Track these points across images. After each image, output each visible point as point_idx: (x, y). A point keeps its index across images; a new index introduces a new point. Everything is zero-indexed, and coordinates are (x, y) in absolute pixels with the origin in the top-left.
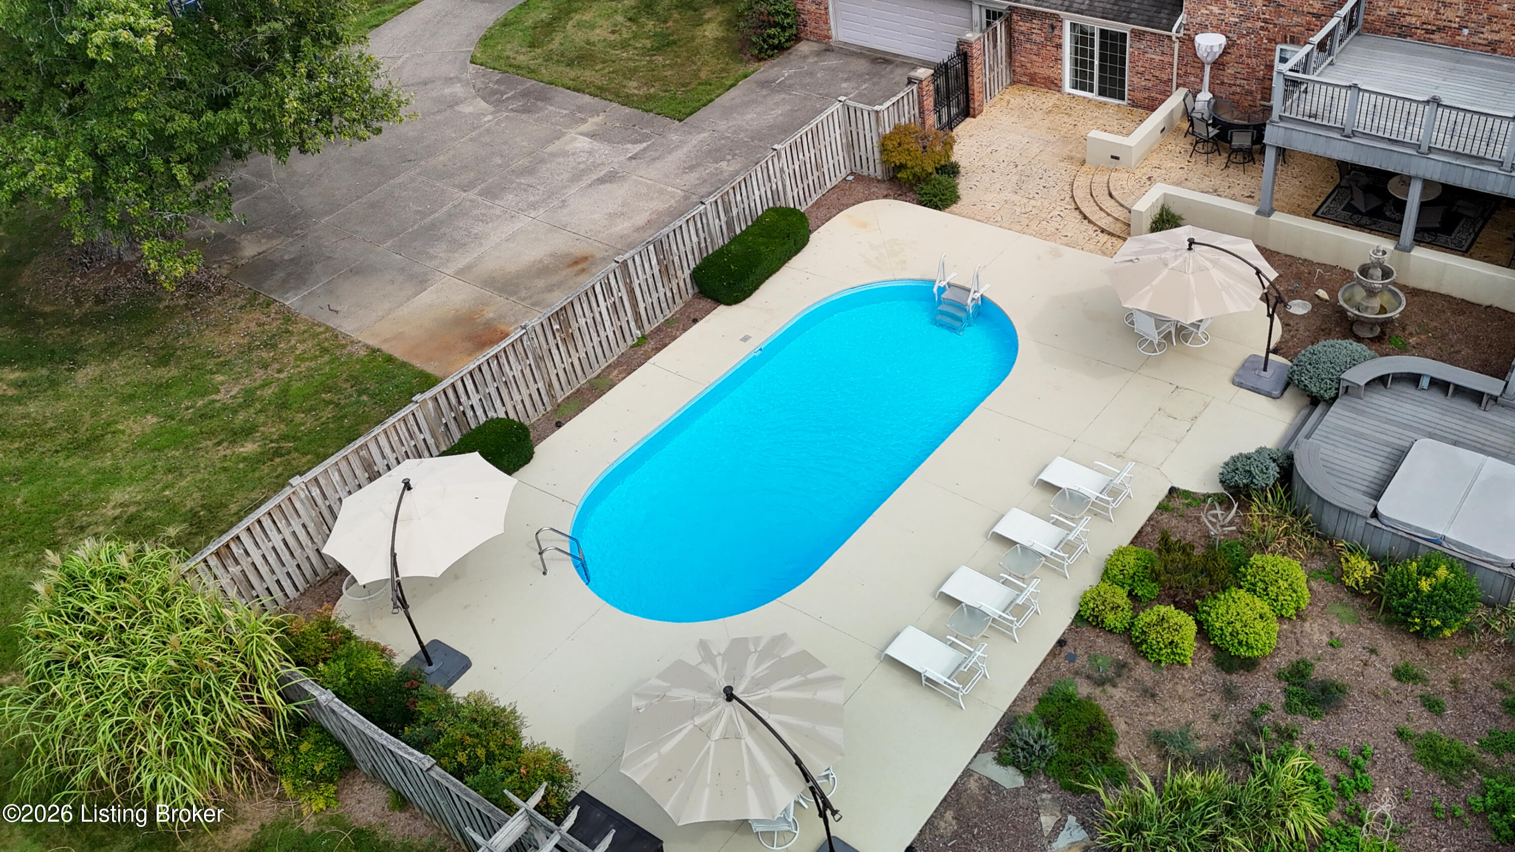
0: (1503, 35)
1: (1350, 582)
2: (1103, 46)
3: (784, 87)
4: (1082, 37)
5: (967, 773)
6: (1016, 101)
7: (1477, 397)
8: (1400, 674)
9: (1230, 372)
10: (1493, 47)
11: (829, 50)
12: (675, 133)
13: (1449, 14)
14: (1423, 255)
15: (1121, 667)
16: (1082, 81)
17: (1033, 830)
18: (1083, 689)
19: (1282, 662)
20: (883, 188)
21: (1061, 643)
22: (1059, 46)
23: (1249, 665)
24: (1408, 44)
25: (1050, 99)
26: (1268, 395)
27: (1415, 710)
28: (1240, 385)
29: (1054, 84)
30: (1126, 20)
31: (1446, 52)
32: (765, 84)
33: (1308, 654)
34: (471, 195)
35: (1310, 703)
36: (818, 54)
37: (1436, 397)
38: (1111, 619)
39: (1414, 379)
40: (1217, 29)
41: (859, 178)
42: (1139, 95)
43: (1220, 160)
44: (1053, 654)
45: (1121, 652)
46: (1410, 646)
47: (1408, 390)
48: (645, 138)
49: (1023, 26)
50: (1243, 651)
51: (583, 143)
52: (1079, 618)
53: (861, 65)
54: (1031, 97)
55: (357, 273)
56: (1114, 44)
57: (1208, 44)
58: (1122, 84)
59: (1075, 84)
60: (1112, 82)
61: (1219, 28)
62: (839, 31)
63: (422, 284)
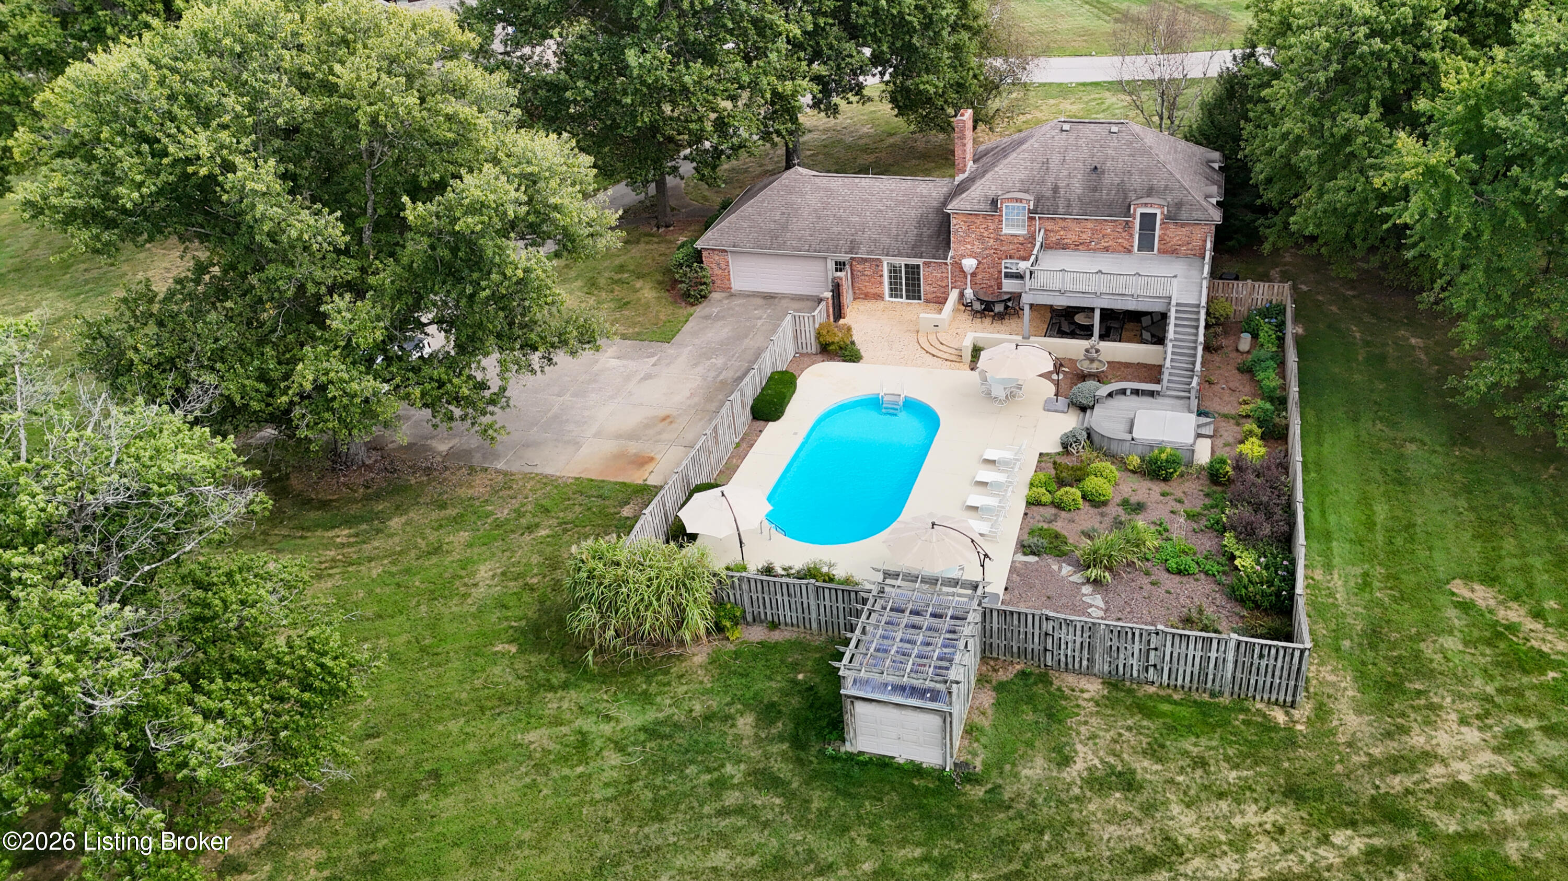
0: (1110, 243)
1: (1131, 468)
2: (906, 273)
3: (718, 318)
4: (894, 270)
5: (1013, 562)
6: (862, 308)
7: (1152, 394)
8: (1163, 495)
9: (1041, 407)
10: (1106, 249)
11: (732, 295)
12: (669, 349)
13: (1084, 236)
14: (1105, 345)
15: (1055, 515)
16: (895, 292)
17: (1052, 572)
18: (1046, 526)
19: (1118, 500)
20: (819, 357)
21: (1026, 514)
22: (881, 276)
23: (1105, 503)
24: (1068, 252)
25: (880, 305)
26: (1063, 412)
27: (1174, 504)
28: (1049, 410)
29: (879, 297)
30: (921, 257)
31: (1087, 254)
32: (707, 317)
33: (1126, 496)
34: (567, 397)
35: (1134, 510)
36: (727, 298)
37: (1134, 398)
38: (1044, 499)
39: (1123, 392)
40: (970, 256)
41: (802, 355)
42: (930, 296)
43: (988, 321)
44: (1024, 519)
45: (1053, 511)
46: (1162, 484)
47: (1122, 397)
48: (653, 355)
49: (860, 267)
50: (1102, 498)
51: (614, 363)
52: (1029, 504)
53: (759, 301)
54: (870, 305)
55: (528, 446)
56: (913, 271)
57: (969, 264)
58: (919, 291)
59: (891, 296)
60: (914, 291)
61: (972, 255)
62: (737, 284)
63: (577, 444)
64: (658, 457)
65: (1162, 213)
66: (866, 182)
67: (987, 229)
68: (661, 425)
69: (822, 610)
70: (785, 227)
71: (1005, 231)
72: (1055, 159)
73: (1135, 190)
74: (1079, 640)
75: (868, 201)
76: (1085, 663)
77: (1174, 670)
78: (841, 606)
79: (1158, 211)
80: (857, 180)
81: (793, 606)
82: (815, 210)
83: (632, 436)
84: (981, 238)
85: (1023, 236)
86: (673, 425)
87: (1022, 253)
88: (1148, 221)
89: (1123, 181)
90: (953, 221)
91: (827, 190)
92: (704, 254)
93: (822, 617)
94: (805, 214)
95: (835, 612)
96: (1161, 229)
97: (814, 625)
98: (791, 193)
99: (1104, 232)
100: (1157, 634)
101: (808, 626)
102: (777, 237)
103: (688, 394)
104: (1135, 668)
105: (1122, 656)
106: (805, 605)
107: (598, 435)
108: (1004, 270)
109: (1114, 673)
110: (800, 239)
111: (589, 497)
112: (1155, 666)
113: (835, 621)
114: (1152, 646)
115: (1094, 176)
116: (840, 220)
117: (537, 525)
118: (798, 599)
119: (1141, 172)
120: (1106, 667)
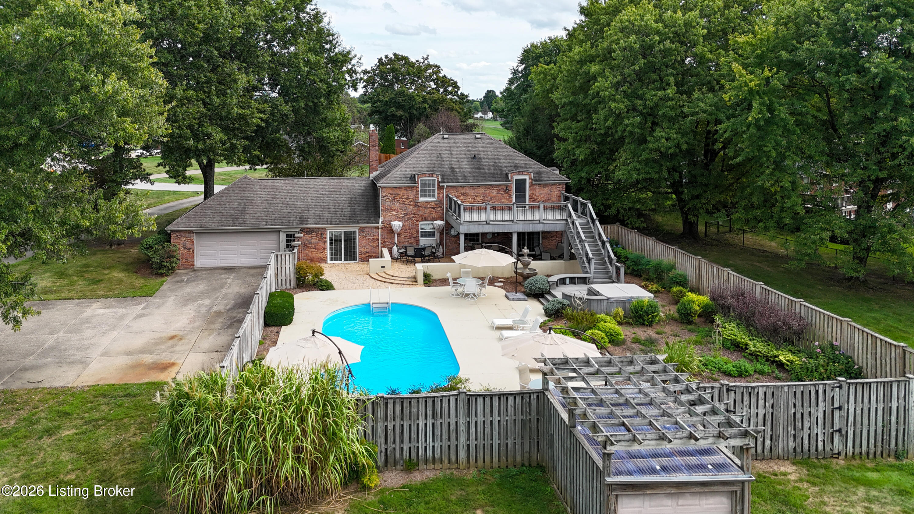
0: (496, 203)
1: (618, 319)
2: (345, 239)
3: (189, 281)
4: (335, 237)
7: (584, 281)
8: (658, 334)
9: (504, 298)
11: (196, 270)
13: (478, 199)
16: (336, 256)
19: (630, 339)
20: (298, 290)
22: (324, 243)
25: (325, 265)
27: (673, 337)
28: (513, 300)
29: (323, 260)
30: (358, 224)
32: (179, 282)
33: (632, 337)
34: (60, 335)
35: (650, 344)
36: (191, 272)
39: (564, 281)
42: (363, 256)
47: (565, 286)
49: (307, 237)
50: (620, 337)
51: (102, 311)
53: (221, 271)
56: (350, 238)
57: (397, 225)
58: (355, 253)
59: (332, 259)
60: (350, 254)
61: (397, 219)
62: (199, 263)
63: (84, 363)
64: (180, 362)
65: (530, 178)
66: (302, 182)
67: (408, 198)
68: (171, 342)
69: (472, 430)
70: (243, 212)
71: (421, 199)
72: (445, 154)
73: (506, 167)
74: (761, 412)
75: (308, 193)
76: (768, 442)
77: (858, 432)
78: (496, 418)
79: (527, 178)
80: (296, 181)
81: (438, 431)
82: (266, 200)
83: (142, 351)
84: (403, 206)
85: (434, 202)
86: (183, 341)
87: (433, 215)
88: (521, 184)
89: (495, 163)
90: (382, 194)
91: (272, 187)
92: (173, 236)
93: (473, 443)
94: (259, 202)
95: (488, 430)
96: (530, 190)
97: (462, 455)
98: (244, 191)
99: (491, 195)
100: (840, 387)
101: (453, 458)
102: (237, 219)
103: (188, 322)
104: (820, 438)
105: (807, 425)
106: (453, 427)
107: (105, 354)
108: (420, 230)
109: (799, 450)
110: (257, 219)
111: (115, 397)
112: (839, 431)
113: (488, 443)
114: (836, 405)
115: (475, 161)
116: (288, 205)
117: (58, 428)
118: (445, 420)
119: (506, 158)
120: (791, 444)
